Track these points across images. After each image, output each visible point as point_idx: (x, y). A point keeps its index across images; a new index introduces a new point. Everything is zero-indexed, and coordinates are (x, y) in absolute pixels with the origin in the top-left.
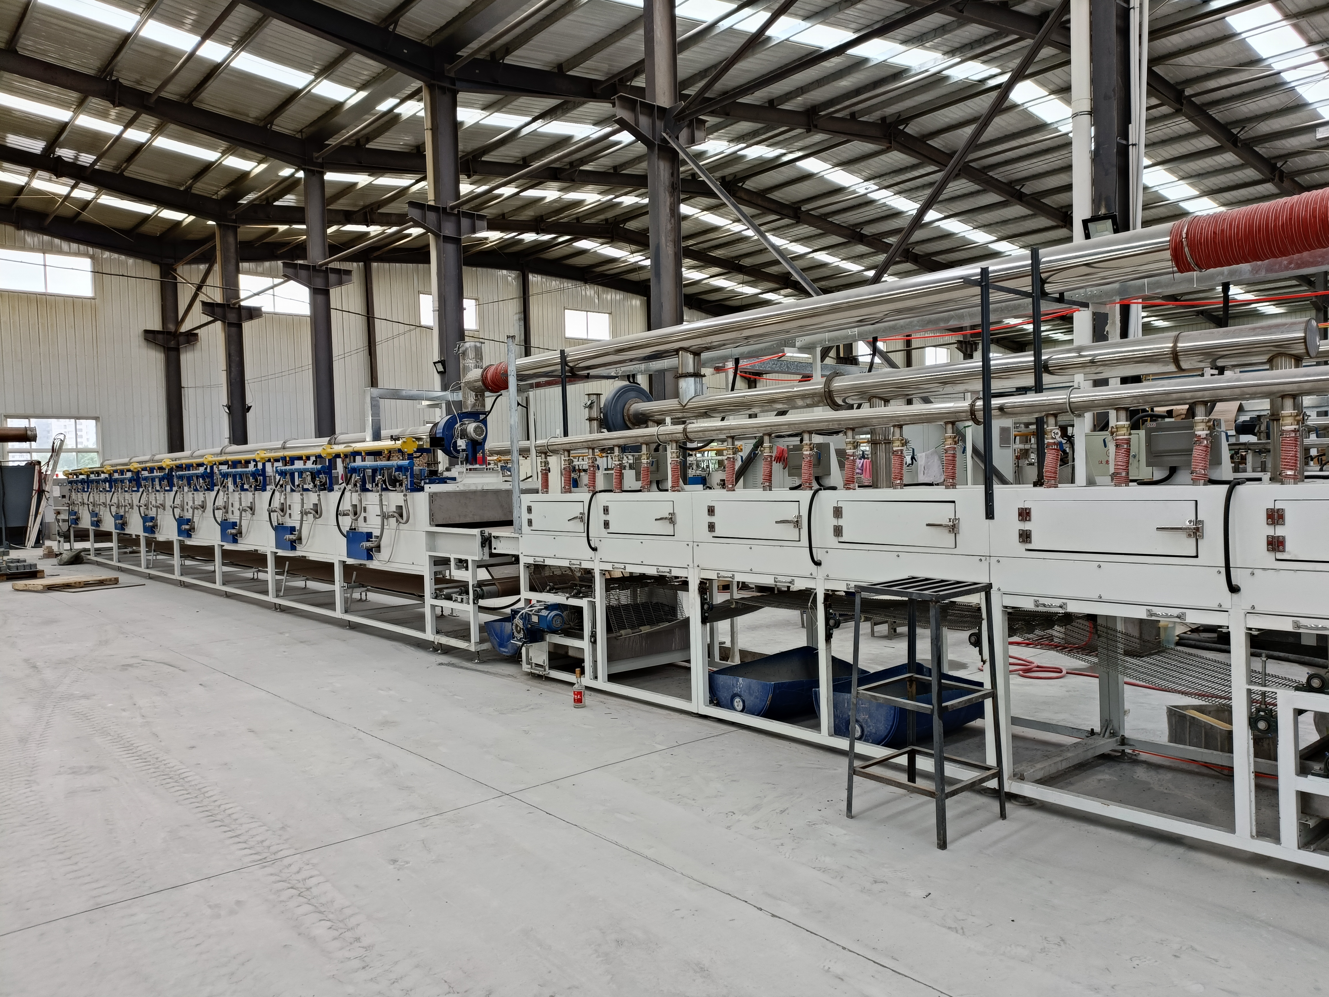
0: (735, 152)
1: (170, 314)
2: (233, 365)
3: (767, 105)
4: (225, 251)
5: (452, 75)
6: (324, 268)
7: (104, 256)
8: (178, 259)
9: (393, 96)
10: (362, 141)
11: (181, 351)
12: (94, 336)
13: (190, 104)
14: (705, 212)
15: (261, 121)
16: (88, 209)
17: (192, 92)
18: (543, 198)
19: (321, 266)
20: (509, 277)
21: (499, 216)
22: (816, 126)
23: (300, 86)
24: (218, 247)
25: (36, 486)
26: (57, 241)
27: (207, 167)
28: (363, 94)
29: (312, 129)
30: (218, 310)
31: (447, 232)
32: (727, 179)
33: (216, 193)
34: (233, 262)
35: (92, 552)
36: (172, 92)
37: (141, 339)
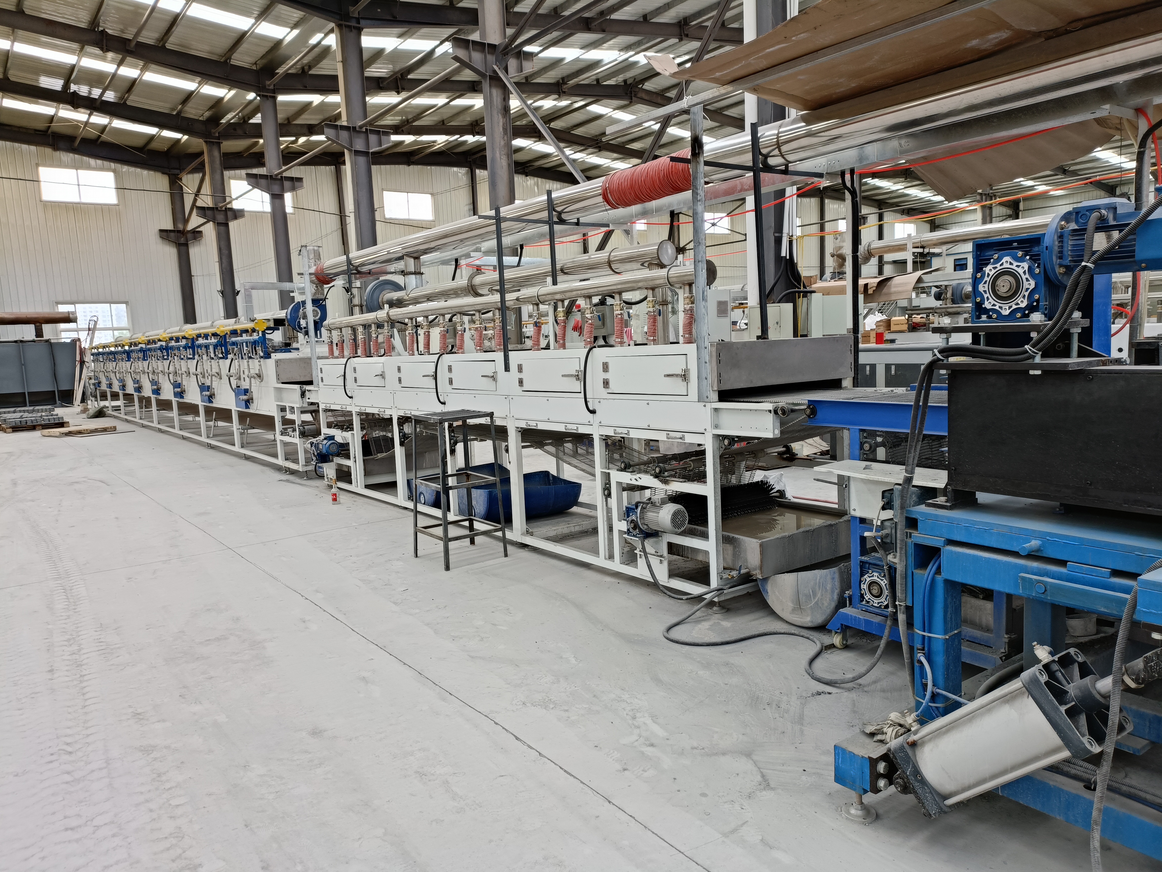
0: (627, 59)
1: (179, 216)
2: (224, 258)
3: (642, 20)
4: (212, 162)
5: (356, 15)
6: (279, 177)
7: (124, 170)
8: (182, 169)
9: (320, 31)
10: (306, 68)
11: (189, 246)
12: (120, 236)
13: (164, 46)
14: (616, 111)
15: (223, 57)
16: (106, 132)
17: (164, 36)
18: (472, 106)
19: (277, 175)
20: (460, 173)
21: (440, 122)
22: (687, 36)
23: (246, 29)
24: (206, 161)
25: (78, 358)
26: (85, 159)
27: (189, 96)
28: (296, 32)
29: (264, 61)
30: (209, 213)
31: (358, 147)
32: (628, 83)
33: (202, 115)
34: (219, 172)
35: (110, 408)
36: (149, 37)
37: (158, 236)
